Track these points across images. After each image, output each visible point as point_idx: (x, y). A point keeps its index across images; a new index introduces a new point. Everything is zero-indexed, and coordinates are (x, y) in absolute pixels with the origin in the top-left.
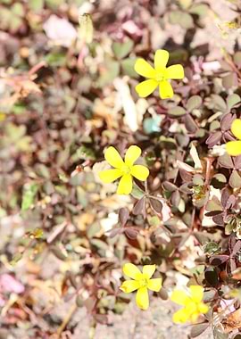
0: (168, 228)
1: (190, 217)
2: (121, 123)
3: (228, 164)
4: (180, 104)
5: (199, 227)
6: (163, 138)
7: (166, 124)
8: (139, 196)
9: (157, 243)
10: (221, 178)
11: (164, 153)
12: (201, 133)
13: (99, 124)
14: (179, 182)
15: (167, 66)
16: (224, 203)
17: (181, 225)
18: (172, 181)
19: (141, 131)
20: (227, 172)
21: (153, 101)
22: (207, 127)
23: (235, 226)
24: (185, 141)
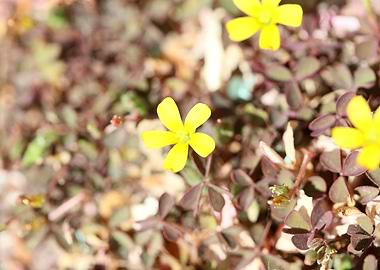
0: (226, 238)
1: (261, 231)
2: (197, 75)
3: (334, 165)
4: (287, 65)
5: (273, 250)
6: (250, 108)
7: (260, 89)
8: (195, 180)
9: (206, 256)
10: (320, 184)
11: (246, 130)
12: (306, 114)
13: (164, 68)
14: (257, 175)
15: (280, 4)
16: (314, 220)
17: (245, 239)
18: (248, 171)
19: (223, 93)
20: (330, 177)
21: (250, 52)
22: (318, 109)
23: (322, 255)
24: (280, 120)
